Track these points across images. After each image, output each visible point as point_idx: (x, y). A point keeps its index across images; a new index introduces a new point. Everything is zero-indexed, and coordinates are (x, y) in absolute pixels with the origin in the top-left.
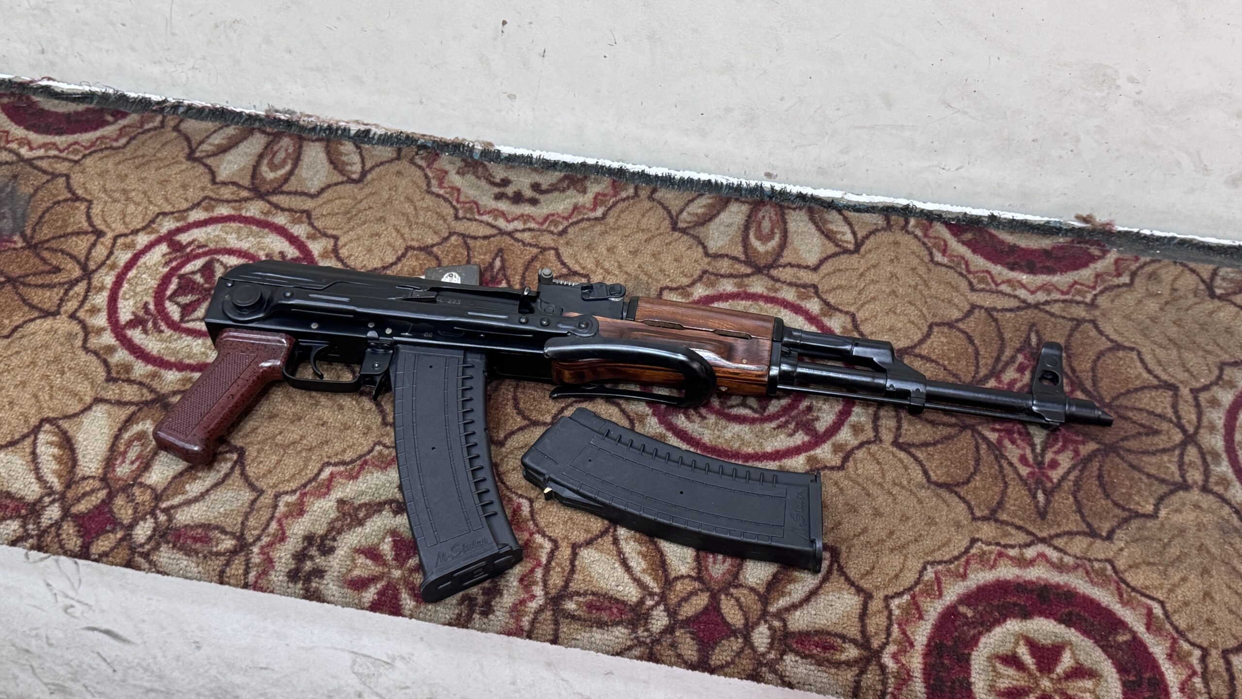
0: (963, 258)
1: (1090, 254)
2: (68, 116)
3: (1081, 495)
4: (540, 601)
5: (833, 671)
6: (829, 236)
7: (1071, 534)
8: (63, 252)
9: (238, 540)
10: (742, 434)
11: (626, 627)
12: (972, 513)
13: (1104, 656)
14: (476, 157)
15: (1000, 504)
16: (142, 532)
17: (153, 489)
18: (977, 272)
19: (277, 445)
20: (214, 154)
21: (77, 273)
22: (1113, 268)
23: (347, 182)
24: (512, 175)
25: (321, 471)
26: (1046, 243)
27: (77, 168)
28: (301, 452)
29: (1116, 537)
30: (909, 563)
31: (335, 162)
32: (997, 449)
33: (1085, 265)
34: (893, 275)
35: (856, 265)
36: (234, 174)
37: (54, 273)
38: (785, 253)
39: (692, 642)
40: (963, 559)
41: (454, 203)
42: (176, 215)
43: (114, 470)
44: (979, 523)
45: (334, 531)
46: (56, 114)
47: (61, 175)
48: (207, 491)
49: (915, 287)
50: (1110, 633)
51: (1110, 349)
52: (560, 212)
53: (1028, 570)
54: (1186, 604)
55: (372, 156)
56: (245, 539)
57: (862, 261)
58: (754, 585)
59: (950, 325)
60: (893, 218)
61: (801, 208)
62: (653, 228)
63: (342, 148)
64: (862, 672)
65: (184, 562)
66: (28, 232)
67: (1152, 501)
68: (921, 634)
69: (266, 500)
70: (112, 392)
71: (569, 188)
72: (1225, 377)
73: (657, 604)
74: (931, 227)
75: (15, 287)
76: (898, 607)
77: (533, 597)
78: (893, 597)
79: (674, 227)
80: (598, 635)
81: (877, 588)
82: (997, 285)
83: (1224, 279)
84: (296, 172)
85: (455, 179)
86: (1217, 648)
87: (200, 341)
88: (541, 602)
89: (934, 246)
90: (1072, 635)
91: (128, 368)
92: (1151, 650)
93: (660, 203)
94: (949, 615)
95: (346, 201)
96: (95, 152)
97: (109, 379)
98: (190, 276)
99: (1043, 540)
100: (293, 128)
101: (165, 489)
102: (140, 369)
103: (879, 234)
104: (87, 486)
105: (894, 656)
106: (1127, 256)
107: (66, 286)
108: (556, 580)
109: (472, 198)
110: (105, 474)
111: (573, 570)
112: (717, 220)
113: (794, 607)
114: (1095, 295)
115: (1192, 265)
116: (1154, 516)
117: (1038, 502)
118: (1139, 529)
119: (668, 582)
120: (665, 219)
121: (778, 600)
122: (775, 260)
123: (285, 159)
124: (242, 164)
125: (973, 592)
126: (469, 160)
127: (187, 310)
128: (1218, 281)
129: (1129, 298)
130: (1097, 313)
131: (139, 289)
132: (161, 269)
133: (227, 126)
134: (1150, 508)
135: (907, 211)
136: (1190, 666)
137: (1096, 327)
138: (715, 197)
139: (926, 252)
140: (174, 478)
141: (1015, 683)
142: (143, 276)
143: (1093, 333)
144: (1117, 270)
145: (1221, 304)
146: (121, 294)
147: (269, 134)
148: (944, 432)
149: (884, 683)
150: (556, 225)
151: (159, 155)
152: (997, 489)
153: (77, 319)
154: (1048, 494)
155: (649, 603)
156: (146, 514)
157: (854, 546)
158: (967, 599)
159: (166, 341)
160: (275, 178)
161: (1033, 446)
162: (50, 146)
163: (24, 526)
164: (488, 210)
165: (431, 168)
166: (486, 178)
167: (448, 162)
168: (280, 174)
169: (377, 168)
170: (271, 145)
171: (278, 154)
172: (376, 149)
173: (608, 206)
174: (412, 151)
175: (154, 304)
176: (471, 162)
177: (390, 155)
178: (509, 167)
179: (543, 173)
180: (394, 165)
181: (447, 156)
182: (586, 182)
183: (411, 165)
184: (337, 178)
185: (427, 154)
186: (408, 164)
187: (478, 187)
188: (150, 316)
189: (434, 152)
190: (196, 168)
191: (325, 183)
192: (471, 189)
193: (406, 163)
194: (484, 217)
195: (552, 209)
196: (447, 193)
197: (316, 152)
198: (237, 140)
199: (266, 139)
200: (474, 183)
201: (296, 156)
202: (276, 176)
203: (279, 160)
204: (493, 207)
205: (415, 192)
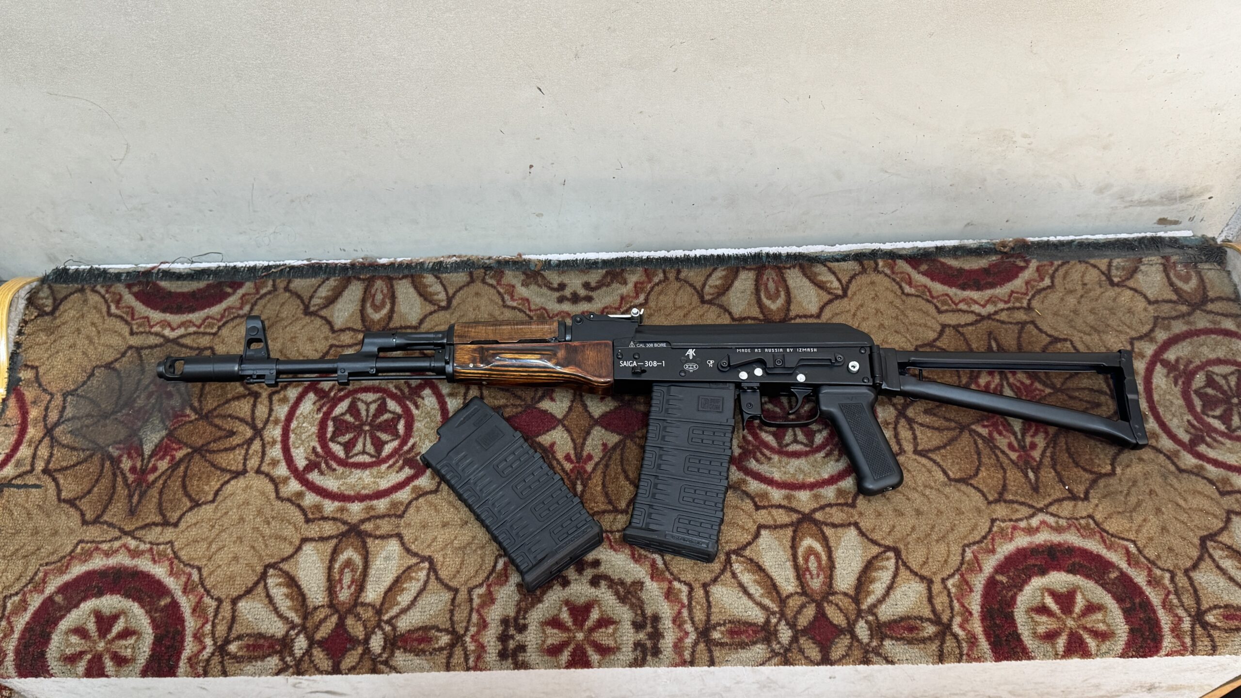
0: (926, 287)
1: (1017, 266)
2: (193, 294)
3: (1059, 468)
4: (693, 636)
5: (922, 646)
6: (821, 286)
7: (1059, 501)
8: (230, 416)
9: (452, 634)
10: (802, 467)
11: (763, 644)
12: (987, 499)
13: (1105, 593)
14: (532, 268)
15: (1004, 486)
16: (376, 643)
17: (373, 607)
18: (938, 297)
19: (456, 548)
20: (326, 306)
21: (249, 433)
22: (1036, 275)
23: (439, 310)
24: (565, 279)
25: (496, 563)
26: (982, 263)
27: (217, 340)
28: (475, 550)
29: (1090, 495)
30: (952, 549)
31: (425, 295)
32: (989, 441)
33: (1015, 276)
34: (877, 311)
35: (848, 308)
36: (347, 321)
37: (231, 437)
38: (792, 307)
39: (814, 646)
40: (989, 537)
41: (528, 312)
43: (337, 597)
44: (993, 505)
45: (522, 610)
46: (183, 294)
47: (206, 348)
48: (415, 598)
49: (897, 318)
50: (1104, 573)
51: (1051, 343)
53: (1036, 536)
54: (1151, 539)
55: (451, 283)
56: (457, 632)
57: (852, 303)
58: (846, 591)
59: (931, 344)
60: (865, 262)
61: (794, 267)
62: (687, 305)
63: (425, 280)
64: (943, 642)
65: (417, 661)
66: (196, 404)
67: (1108, 462)
68: (975, 603)
69: (462, 595)
70: (313, 531)
71: (612, 282)
72: (1136, 350)
73: (780, 620)
74: (895, 264)
75: (203, 456)
76: (953, 585)
77: (687, 634)
78: (947, 579)
79: (703, 302)
80: (744, 654)
81: (935, 573)
82: (956, 304)
83: (1117, 269)
84: (396, 309)
85: (522, 291)
86: (1179, 569)
87: (367, 472)
88: (694, 638)
89: (902, 279)
90: (1077, 580)
91: (318, 508)
92: (1136, 580)
93: (686, 282)
94: (991, 584)
96: (227, 322)
97: (308, 521)
98: (341, 417)
99: (1041, 510)
100: (381, 271)
101: (382, 604)
102: (330, 507)
103: (858, 278)
104: (321, 614)
105: (961, 626)
106: (1045, 263)
107: (245, 447)
108: (699, 615)
109: (540, 305)
110: (331, 601)
111: (709, 606)
112: (733, 289)
113: (881, 601)
114: (1029, 300)
115: (1092, 261)
116: (1113, 473)
117: (1030, 480)
118: (1105, 486)
119: (782, 601)
120: (693, 295)
121: (866, 598)
122: (787, 315)
123: (383, 299)
124: (351, 310)
125: (1003, 563)
126: (529, 272)
127: (348, 447)
128: (1114, 272)
129: (1054, 298)
130: (1034, 315)
131: (303, 437)
132: (316, 416)
133: (328, 279)
134: (1109, 467)
135: (874, 255)
136: (1166, 588)
137: (1037, 327)
138: (727, 269)
139: (897, 287)
140: (386, 593)
141: (1049, 627)
142: (304, 425)
143: (1035, 332)
144: (1039, 275)
145: (1120, 290)
146: (291, 443)
147: (363, 280)
148: (949, 436)
149: (960, 647)
151: (281, 316)
152: (1000, 476)
153: (263, 473)
154: (1036, 471)
155: (774, 621)
156: (374, 628)
157: (908, 543)
158: (1001, 568)
159: (342, 478)
160: (381, 318)
161: (1014, 434)
162: (188, 324)
163: (282, 659)
164: (556, 312)
165: (501, 285)
166: (546, 286)
167: (511, 277)
168: (384, 313)
169: (458, 294)
170: (368, 290)
171: (376, 296)
172: (452, 276)
173: (648, 292)
174: (481, 273)
175: (320, 447)
176: (531, 273)
177: (464, 279)
178: (561, 272)
179: (589, 272)
180: (470, 287)
181: (510, 272)
182: (624, 274)
183: (484, 285)
184: (430, 308)
185: (494, 274)
186: (482, 285)
187: (542, 295)
188: (321, 459)
189: (498, 270)
190: (315, 321)
191: (422, 314)
192: (537, 297)
193: (480, 284)
194: (554, 319)
195: (605, 303)
196: (520, 305)
197: (406, 288)
198: (340, 290)
199: (362, 285)
200: (538, 292)
201: (392, 295)
202: (381, 316)
203: (379, 301)
204: (559, 309)
205: (494, 307)
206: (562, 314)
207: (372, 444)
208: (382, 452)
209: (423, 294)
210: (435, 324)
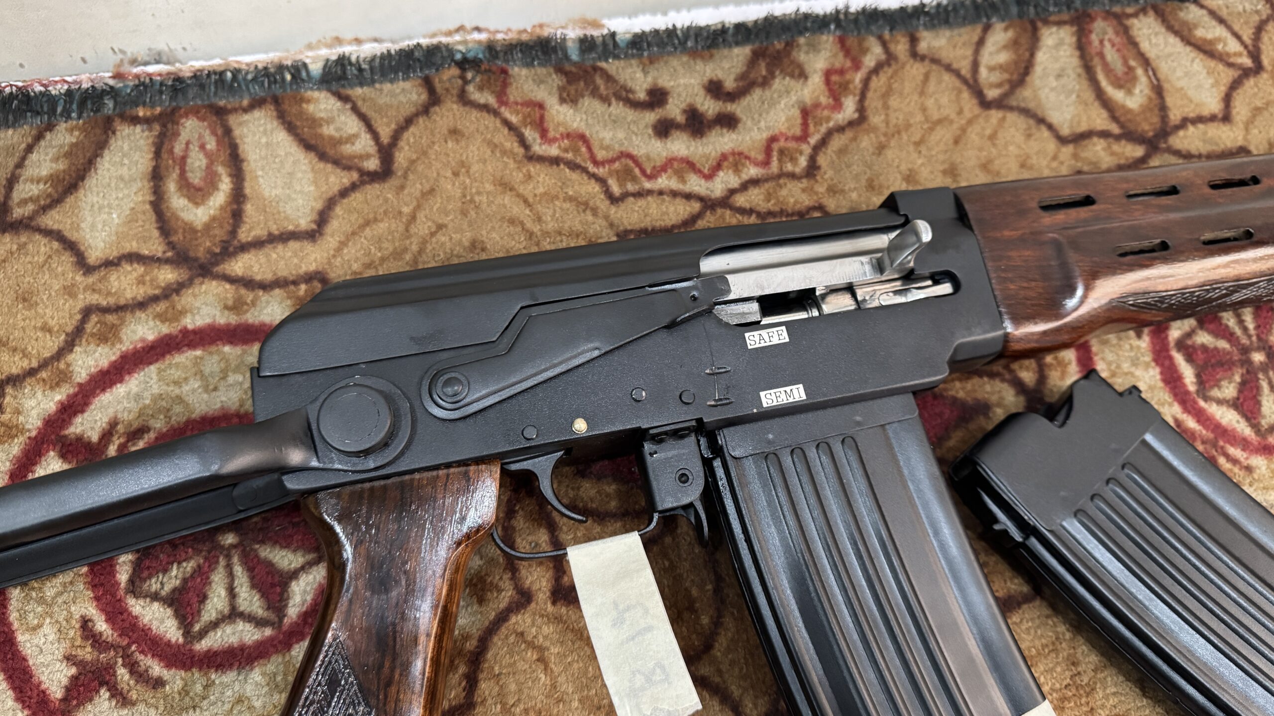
14: (574, 56)
20: (55, 201)
23: (363, 183)
24: (662, 77)
31: (317, 146)
36: (121, 236)
38: (1170, 101)
41: (592, 168)
52: (783, 128)
55: (380, 110)
62: (952, 116)
63: (311, 108)
71: (772, 76)
79: (985, 104)
84: (248, 191)
85: (565, 116)
87: (256, 675)
95: (383, 226)
109: (617, 147)
112: (1038, 70)
120: (960, 91)
122: (1164, 118)
123: (209, 167)
124: (127, 205)
126: (568, 67)
127: (185, 604)
133: (48, 126)
147: (147, 121)
150: (793, 160)
160: (213, 219)
164: (658, 164)
165: (507, 104)
166: (619, 98)
167: (531, 82)
168: (217, 205)
169: (406, 135)
170: (166, 147)
171: (189, 161)
172: (381, 90)
173: (858, 92)
174: (454, 77)
175: (103, 618)
176: (574, 69)
177: (414, 97)
178: (647, 62)
179: (711, 56)
180: (434, 117)
181: (524, 71)
182: (794, 53)
183: (467, 108)
184: (338, 179)
185: (485, 77)
186: (461, 109)
187: (615, 122)
188: (112, 653)
189: (494, 68)
190: (30, 246)
191: (320, 197)
192: (605, 126)
193: (455, 106)
194: (660, 180)
195: (768, 128)
196: (566, 150)
197: (265, 132)
198: (88, 155)
199: (146, 133)
200: (603, 115)
201: (230, 155)
202: (212, 212)
203: (198, 175)
204: (664, 154)
205: (506, 164)
206: (676, 165)
207: (256, 584)
208: (286, 606)
209: (313, 142)
210: (361, 221)
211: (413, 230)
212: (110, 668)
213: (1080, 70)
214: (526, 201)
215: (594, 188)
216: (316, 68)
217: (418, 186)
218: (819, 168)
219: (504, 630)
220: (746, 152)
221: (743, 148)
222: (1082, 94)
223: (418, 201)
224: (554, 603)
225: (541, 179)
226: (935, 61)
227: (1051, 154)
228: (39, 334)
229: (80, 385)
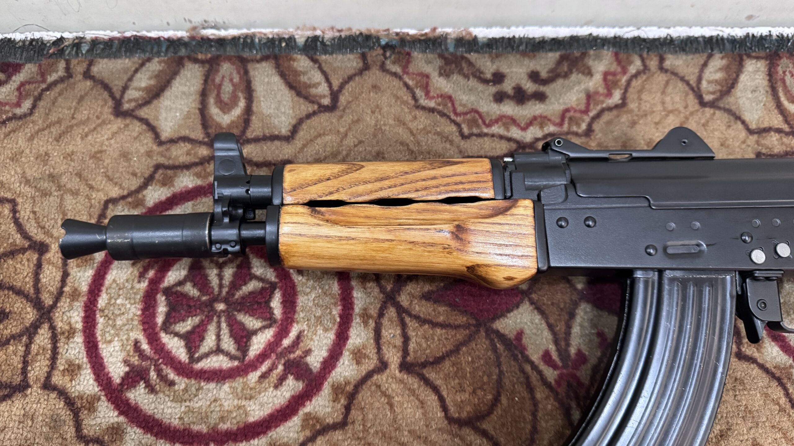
14: (451, 49)
20: (147, 102)
21: (30, 315)
23: (320, 112)
24: (502, 66)
31: (297, 87)
36: (180, 126)
41: (453, 117)
42: (130, 200)
52: (574, 104)
55: (334, 70)
63: (295, 64)
71: (571, 72)
79: (703, 104)
84: (255, 109)
85: (441, 84)
87: (226, 387)
95: (328, 138)
98: (179, 288)
100: (228, 49)
107: (24, 340)
109: (470, 106)
112: (740, 85)
123: (234, 92)
124: (185, 110)
126: (447, 55)
127: (192, 340)
131: (119, 322)
132: (137, 286)
133: (149, 60)
138: (726, 56)
142: (119, 301)
146: (99, 334)
147: (202, 62)
150: (578, 125)
151: (78, 116)
153: (54, 388)
160: (233, 122)
164: (494, 118)
165: (407, 73)
166: (475, 76)
167: (423, 61)
168: (236, 115)
169: (347, 87)
170: (210, 77)
171: (223, 87)
172: (336, 59)
173: (623, 87)
174: (378, 54)
175: (147, 341)
176: (450, 57)
177: (355, 64)
178: (494, 56)
179: (534, 56)
180: (364, 77)
181: (420, 56)
182: (586, 60)
183: (384, 74)
184: (306, 108)
185: (397, 56)
186: (381, 73)
187: (470, 90)
188: (149, 363)
189: (403, 51)
190: (131, 126)
191: (295, 117)
192: (464, 93)
193: (377, 72)
194: (493, 128)
195: (565, 103)
196: (439, 104)
197: (268, 76)
198: (168, 78)
199: (201, 69)
200: (464, 85)
201: (246, 86)
202: (233, 118)
203: (227, 96)
204: (498, 113)
205: (402, 109)
206: (504, 120)
207: (233, 335)
208: (248, 350)
209: (294, 85)
210: (316, 133)
211: (345, 142)
212: (147, 371)
213: (768, 89)
214: (411, 132)
215: (454, 128)
216: (301, 41)
217: (351, 117)
218: (593, 131)
219: (369, 383)
220: (549, 117)
221: (547, 113)
222: (767, 104)
223: (349, 125)
224: (400, 371)
225: (422, 120)
226: (675, 74)
227: (742, 140)
228: (131, 177)
229: (149, 208)
